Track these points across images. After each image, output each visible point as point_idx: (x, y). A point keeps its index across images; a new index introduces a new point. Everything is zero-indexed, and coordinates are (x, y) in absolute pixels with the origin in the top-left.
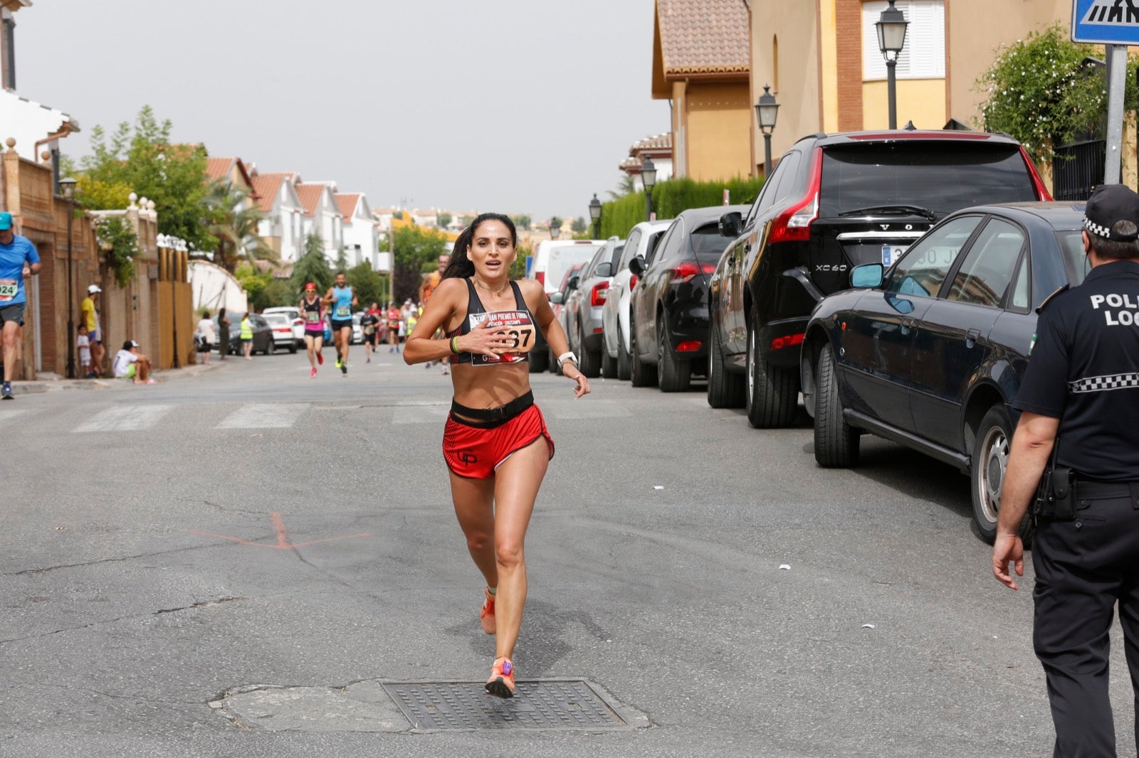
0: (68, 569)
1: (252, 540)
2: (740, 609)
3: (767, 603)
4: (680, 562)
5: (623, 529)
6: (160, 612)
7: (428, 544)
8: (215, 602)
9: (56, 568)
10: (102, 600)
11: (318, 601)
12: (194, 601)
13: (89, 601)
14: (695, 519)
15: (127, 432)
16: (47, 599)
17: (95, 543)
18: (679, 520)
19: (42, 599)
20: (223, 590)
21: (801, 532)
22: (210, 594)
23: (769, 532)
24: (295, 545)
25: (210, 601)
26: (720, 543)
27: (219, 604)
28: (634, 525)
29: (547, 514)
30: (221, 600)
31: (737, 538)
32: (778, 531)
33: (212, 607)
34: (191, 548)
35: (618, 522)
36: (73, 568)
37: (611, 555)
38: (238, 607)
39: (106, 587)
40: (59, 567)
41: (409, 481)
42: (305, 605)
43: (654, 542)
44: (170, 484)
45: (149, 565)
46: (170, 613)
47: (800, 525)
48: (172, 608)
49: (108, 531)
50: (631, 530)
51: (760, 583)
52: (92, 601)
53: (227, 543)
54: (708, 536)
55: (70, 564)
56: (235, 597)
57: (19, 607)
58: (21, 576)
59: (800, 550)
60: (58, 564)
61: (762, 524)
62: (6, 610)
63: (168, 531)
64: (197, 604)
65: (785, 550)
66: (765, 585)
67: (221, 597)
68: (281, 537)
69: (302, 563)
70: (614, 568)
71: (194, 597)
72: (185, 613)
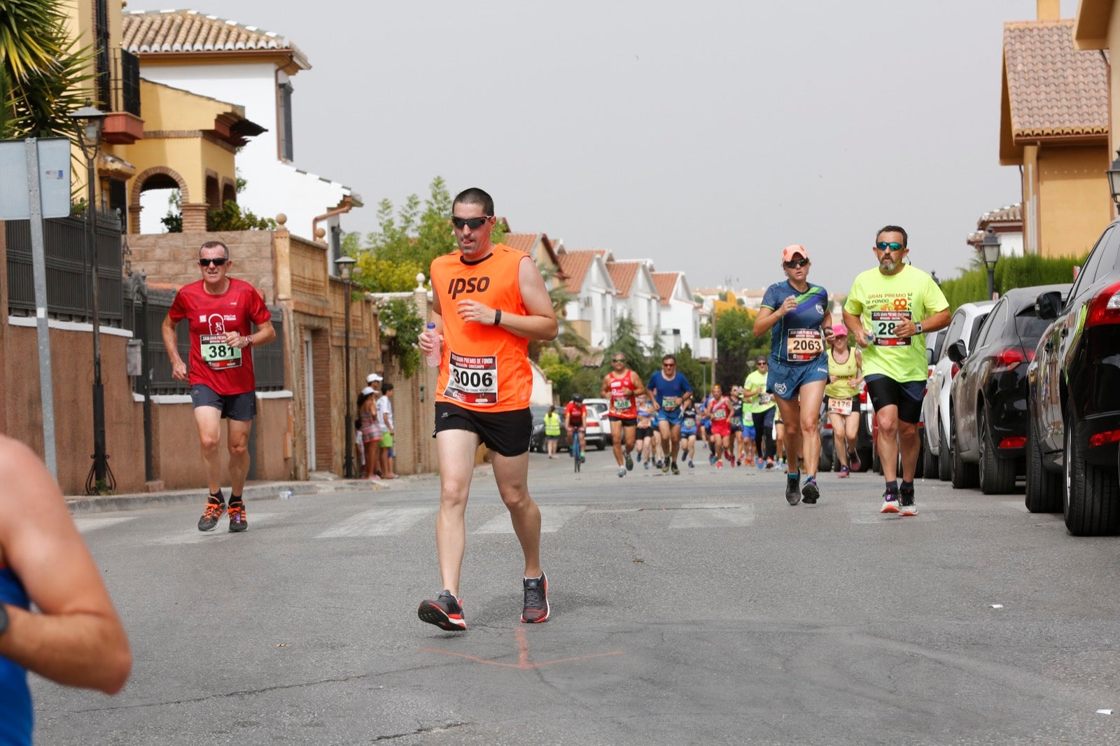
0: (284, 690)
1: (491, 659)
2: (1032, 741)
3: (1064, 734)
4: (967, 686)
5: (906, 648)
6: (379, 739)
7: (686, 664)
8: (441, 727)
9: (271, 689)
10: (317, 725)
11: (555, 728)
12: (418, 727)
13: (302, 726)
14: (990, 638)
15: (375, 537)
16: (257, 724)
17: (317, 661)
18: (971, 638)
19: (251, 724)
20: (452, 714)
21: (1112, 653)
22: (437, 719)
23: (1074, 653)
24: (537, 665)
25: (436, 727)
26: (1016, 665)
27: (447, 730)
28: (919, 644)
29: (822, 631)
30: (449, 726)
31: (1036, 660)
32: (1084, 653)
33: (439, 733)
34: (422, 667)
35: (902, 641)
36: (290, 689)
37: (890, 677)
38: (466, 733)
39: (324, 710)
40: (275, 688)
41: (674, 593)
42: (540, 731)
43: (940, 663)
44: (410, 596)
45: (374, 686)
46: (391, 740)
47: (1109, 646)
48: (393, 734)
49: (333, 648)
50: (915, 650)
51: (1057, 711)
52: (306, 726)
53: (462, 663)
54: (1003, 657)
55: (287, 685)
56: (464, 721)
57: (225, 732)
58: (231, 698)
59: (1107, 675)
60: (274, 685)
61: (1066, 645)
62: (211, 736)
63: (399, 648)
64: (422, 730)
65: (1090, 675)
66: (1064, 714)
67: (449, 722)
68: (522, 655)
69: (543, 684)
70: (891, 692)
71: (419, 723)
72: (408, 740)
